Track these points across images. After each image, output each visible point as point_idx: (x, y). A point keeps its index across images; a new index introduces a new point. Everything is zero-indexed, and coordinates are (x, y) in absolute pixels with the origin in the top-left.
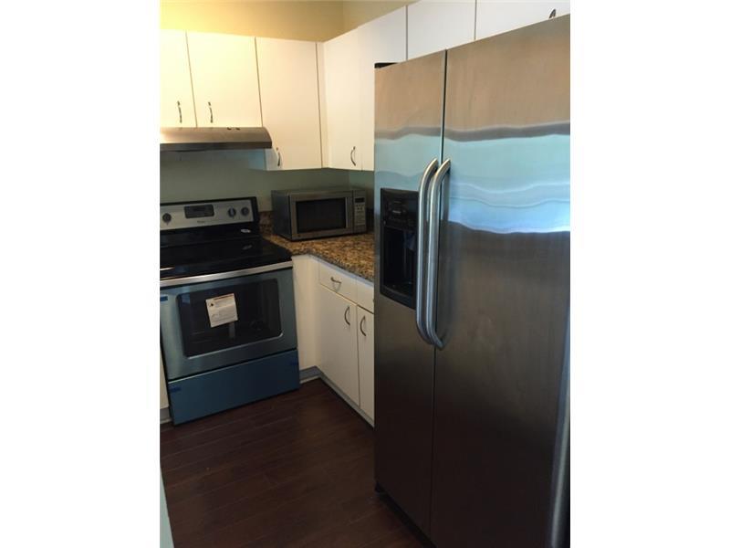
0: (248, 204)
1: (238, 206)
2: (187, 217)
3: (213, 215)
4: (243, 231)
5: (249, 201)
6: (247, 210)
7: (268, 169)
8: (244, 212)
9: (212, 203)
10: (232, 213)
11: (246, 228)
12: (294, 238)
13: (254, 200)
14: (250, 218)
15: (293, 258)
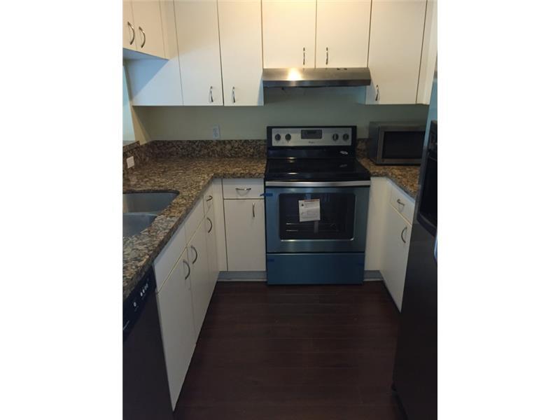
0: (349, 131)
1: (341, 133)
2: (302, 138)
3: (321, 138)
4: (342, 152)
5: (350, 129)
6: (348, 136)
7: (367, 103)
8: (346, 137)
9: (322, 129)
10: (336, 137)
11: (344, 150)
12: (378, 163)
13: (354, 129)
14: (349, 143)
15: (372, 178)
